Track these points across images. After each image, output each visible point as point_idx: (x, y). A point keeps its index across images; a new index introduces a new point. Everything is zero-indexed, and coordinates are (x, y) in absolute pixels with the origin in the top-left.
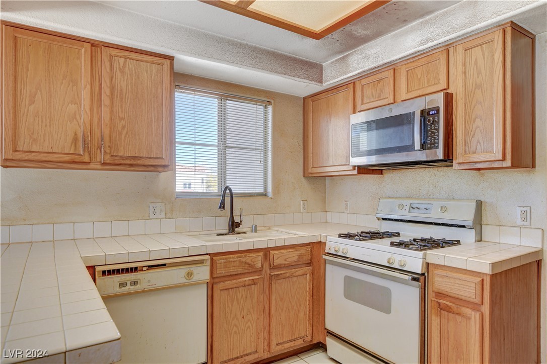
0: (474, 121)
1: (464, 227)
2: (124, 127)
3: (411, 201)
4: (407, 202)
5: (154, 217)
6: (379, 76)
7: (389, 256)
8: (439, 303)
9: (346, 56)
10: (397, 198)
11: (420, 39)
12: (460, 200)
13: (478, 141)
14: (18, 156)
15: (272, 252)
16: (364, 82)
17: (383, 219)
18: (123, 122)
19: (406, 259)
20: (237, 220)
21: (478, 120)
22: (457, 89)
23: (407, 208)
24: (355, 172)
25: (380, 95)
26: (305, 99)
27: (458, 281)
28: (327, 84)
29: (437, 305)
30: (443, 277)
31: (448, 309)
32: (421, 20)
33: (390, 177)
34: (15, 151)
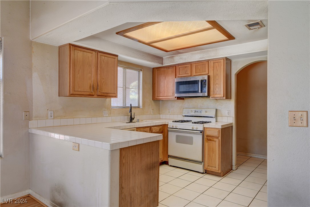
0: (216, 85)
1: (212, 117)
2: (104, 82)
3: (195, 109)
4: (194, 110)
5: (105, 116)
6: (186, 66)
7: (192, 126)
8: (208, 139)
9: (173, 56)
10: (190, 108)
11: (200, 57)
12: (211, 109)
13: (217, 91)
14: (75, 93)
15: (152, 128)
16: (179, 66)
17: (185, 116)
18: (104, 80)
19: (198, 127)
20: (133, 117)
21: (217, 85)
22: (211, 74)
23: (194, 112)
24: (176, 99)
25: (186, 72)
26: (153, 68)
27: (213, 131)
28: (164, 65)
29: (207, 139)
30: (209, 131)
31: (210, 140)
32: (201, 51)
33: (186, 101)
34: (74, 91)
